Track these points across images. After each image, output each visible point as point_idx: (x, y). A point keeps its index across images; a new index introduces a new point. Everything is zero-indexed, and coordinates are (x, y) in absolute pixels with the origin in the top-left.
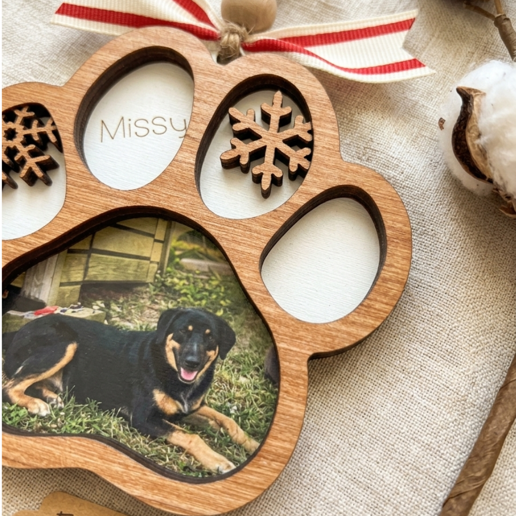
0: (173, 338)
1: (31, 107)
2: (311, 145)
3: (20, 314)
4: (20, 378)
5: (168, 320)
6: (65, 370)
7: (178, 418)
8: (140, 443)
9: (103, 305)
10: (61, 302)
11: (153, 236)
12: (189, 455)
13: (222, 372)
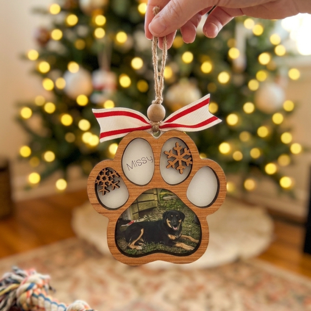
0: (168, 220)
1: (106, 169)
2: (191, 156)
3: (125, 225)
4: (132, 242)
5: (165, 215)
6: (142, 237)
7: (176, 240)
8: (168, 248)
9: (146, 216)
10: (134, 219)
11: (153, 193)
12: (182, 248)
13: (184, 225)
